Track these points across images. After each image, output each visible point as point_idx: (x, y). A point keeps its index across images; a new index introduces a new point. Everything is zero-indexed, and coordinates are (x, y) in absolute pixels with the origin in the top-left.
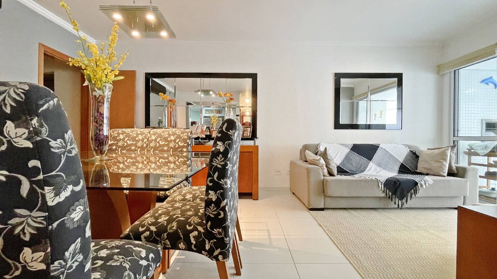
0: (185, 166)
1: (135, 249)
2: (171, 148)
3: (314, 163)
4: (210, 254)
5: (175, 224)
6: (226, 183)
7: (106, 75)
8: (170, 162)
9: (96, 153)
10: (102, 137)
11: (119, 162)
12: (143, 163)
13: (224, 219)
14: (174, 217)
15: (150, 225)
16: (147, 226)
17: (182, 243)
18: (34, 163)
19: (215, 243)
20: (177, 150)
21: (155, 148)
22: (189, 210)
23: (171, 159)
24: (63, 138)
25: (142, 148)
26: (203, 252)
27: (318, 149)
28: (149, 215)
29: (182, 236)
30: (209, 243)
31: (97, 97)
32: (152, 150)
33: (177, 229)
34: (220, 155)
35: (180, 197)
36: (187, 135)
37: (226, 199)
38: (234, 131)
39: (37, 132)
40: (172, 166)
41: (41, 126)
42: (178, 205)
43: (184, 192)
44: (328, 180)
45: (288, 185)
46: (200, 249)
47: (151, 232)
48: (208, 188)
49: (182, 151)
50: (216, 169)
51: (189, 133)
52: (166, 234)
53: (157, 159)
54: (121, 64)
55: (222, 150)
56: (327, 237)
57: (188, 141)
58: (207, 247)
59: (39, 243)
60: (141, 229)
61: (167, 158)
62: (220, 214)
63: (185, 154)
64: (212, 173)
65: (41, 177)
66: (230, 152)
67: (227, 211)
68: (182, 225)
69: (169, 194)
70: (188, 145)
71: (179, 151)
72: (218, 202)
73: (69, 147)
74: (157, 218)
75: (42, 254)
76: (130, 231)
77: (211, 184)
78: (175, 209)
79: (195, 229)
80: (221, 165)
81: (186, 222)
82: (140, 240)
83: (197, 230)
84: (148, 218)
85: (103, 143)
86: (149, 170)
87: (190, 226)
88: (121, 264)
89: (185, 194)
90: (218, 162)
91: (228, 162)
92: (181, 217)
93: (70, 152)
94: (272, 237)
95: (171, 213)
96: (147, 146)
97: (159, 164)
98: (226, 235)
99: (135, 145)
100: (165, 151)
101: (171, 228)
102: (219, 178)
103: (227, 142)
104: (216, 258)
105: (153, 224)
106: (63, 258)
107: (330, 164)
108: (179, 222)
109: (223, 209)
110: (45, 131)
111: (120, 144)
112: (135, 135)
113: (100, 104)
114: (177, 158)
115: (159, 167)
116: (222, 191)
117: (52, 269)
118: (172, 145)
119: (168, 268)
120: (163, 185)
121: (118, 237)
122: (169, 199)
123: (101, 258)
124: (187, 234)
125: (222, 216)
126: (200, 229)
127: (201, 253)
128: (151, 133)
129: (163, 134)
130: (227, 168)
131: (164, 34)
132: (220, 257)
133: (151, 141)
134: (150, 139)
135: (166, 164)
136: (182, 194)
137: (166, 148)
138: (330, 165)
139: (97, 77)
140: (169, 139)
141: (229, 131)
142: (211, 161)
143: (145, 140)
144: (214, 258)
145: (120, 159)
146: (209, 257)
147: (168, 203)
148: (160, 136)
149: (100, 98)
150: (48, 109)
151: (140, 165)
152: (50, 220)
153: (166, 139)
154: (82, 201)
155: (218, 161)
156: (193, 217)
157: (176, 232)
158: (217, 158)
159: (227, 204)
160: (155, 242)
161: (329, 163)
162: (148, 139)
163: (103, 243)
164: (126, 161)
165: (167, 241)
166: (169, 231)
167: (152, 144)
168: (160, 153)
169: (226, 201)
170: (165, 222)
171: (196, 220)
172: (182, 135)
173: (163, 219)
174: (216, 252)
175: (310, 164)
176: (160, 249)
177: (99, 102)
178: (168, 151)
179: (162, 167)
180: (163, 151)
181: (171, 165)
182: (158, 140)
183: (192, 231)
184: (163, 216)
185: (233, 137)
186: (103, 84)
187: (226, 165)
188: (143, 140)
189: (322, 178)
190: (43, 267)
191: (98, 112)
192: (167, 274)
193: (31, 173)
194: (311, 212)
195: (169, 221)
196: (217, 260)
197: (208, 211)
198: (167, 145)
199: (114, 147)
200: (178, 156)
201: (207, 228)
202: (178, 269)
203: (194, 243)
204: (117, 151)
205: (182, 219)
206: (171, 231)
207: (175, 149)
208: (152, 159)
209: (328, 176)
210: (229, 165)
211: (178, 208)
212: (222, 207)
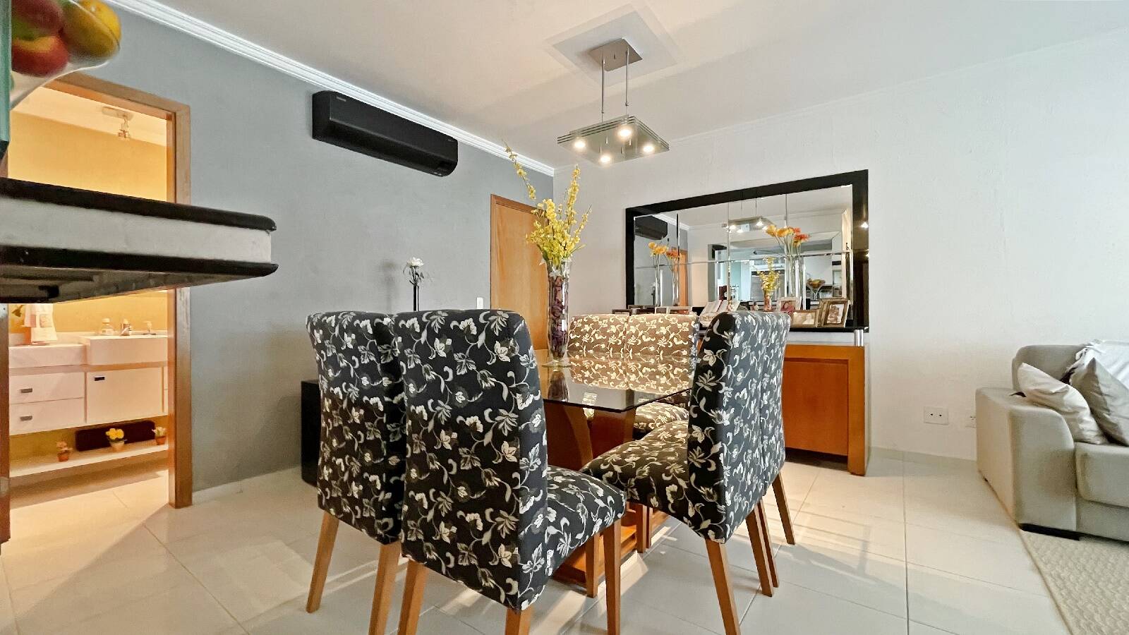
0: (685, 382)
1: (591, 484)
2: (662, 348)
3: (1040, 401)
4: (695, 523)
5: (646, 468)
6: (720, 417)
7: (565, 247)
8: (659, 373)
9: (554, 355)
10: (560, 334)
11: (584, 368)
12: (618, 372)
13: (718, 474)
14: (648, 459)
15: (615, 463)
16: (611, 465)
17: (654, 498)
18: (511, 374)
19: (702, 509)
20: (671, 353)
21: (636, 348)
22: (672, 454)
23: (662, 368)
24: (527, 354)
25: (616, 348)
26: (685, 519)
27: (1077, 363)
28: (615, 451)
29: (655, 488)
30: (694, 506)
31: (555, 278)
32: (631, 351)
33: (649, 476)
34: (709, 372)
35: (667, 435)
36: (690, 326)
37: (720, 443)
38: (732, 333)
39: (513, 350)
40: (663, 380)
41: (515, 345)
42: (658, 444)
43: (674, 427)
44: (1089, 454)
45: (972, 456)
46: (680, 513)
47: (615, 473)
48: (692, 422)
49: (679, 356)
50: (703, 393)
51: (693, 322)
52: (633, 480)
53: (638, 366)
54: (582, 227)
55: (711, 364)
56: (1047, 601)
57: (690, 336)
58: (691, 513)
59: (513, 439)
60: (603, 467)
61: (655, 366)
62: (710, 465)
63: (684, 361)
64: (696, 398)
65: (514, 385)
66: (726, 368)
67: (722, 462)
68: (656, 472)
69: (653, 428)
70: (691, 344)
71: (674, 355)
72: (707, 446)
73: (531, 361)
74: (624, 456)
75: (515, 449)
76: (590, 467)
77: (695, 416)
78: (652, 449)
79: (674, 481)
80: (711, 387)
81: (663, 469)
82: (601, 479)
83: (677, 484)
84: (613, 455)
85: (561, 342)
86: (627, 384)
87: (667, 475)
88: (575, 494)
89: (676, 430)
90: (707, 382)
91: (723, 384)
92: (657, 461)
93: (532, 365)
94: (869, 556)
95: (645, 454)
96: (624, 343)
97: (642, 376)
98: (721, 500)
99: (606, 341)
100: (652, 354)
101: (640, 474)
102: (708, 407)
103: (719, 351)
104: (704, 533)
105: (618, 463)
106: (527, 457)
107: (1111, 408)
108: (653, 468)
109: (716, 457)
110: (517, 348)
111: (585, 339)
112: (607, 326)
113: (558, 289)
114: (671, 366)
115: (643, 381)
116: (713, 429)
117: (521, 463)
118: (662, 343)
119: (647, 547)
120: (645, 413)
121: (577, 469)
122: (649, 435)
123: (557, 483)
124: (662, 485)
125: (713, 468)
126: (682, 483)
127: (682, 520)
128: (630, 321)
129: (649, 323)
130: (721, 392)
131: (649, 149)
132: (711, 533)
133: (630, 336)
134: (628, 332)
135: (653, 376)
136: (671, 429)
137: (652, 349)
138: (1108, 410)
139: (555, 253)
140: (657, 333)
141: (723, 334)
142: (696, 379)
143: (621, 334)
144: (702, 533)
145: (586, 363)
146: (694, 529)
147: (646, 439)
148: (643, 327)
149: (558, 280)
150: (518, 331)
151: (614, 376)
152: (520, 422)
153: (652, 333)
154: (540, 410)
155: (705, 380)
156: (673, 464)
157: (647, 479)
158: (703, 376)
159: (722, 450)
160: (620, 487)
161: (1105, 407)
162: (625, 333)
163: (559, 469)
164: (594, 368)
165: (635, 490)
166: (638, 477)
167: (631, 341)
168: (644, 357)
169: (719, 446)
170: (634, 463)
171: (678, 469)
172: (679, 326)
173: (631, 459)
174: (706, 524)
175: (1034, 403)
176: (622, 495)
177: (557, 286)
178: (656, 353)
179: (647, 381)
180: (647, 353)
181: (661, 379)
182: (640, 335)
183: (669, 483)
184: (633, 455)
185: (730, 342)
186: (561, 260)
187: (720, 387)
188: (617, 334)
189: (1071, 444)
190: (514, 460)
191: (555, 299)
192: (645, 555)
193: (509, 381)
194: (1025, 533)
195: (640, 463)
196: (707, 538)
197: (691, 456)
198: (655, 343)
199: (577, 344)
200: (672, 363)
201: (690, 483)
202: (663, 553)
203: (672, 501)
204: (581, 351)
205: (658, 464)
206: (641, 477)
207: (667, 351)
208: (631, 365)
209: (1099, 442)
210: (725, 388)
211: (657, 449)
212: (714, 454)
